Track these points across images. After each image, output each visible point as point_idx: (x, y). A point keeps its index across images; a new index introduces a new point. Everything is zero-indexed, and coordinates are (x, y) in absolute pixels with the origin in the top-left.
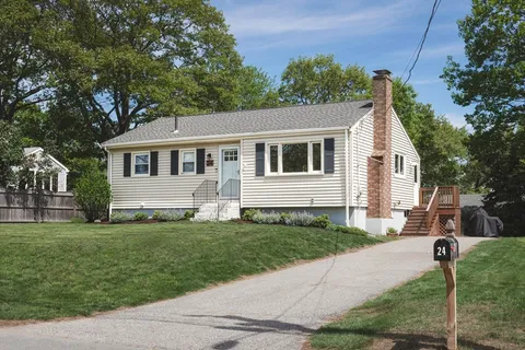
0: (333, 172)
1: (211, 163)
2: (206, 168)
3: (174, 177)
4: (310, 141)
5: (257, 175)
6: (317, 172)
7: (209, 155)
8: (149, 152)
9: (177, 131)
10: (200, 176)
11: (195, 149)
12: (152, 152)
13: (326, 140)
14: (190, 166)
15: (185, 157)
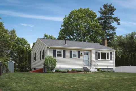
0: (112, 60)
1: (82, 55)
2: (80, 57)
3: (71, 59)
4: (107, 52)
5: (96, 60)
6: (108, 60)
7: (82, 53)
8: (62, 50)
9: (66, 45)
10: (79, 59)
11: (77, 51)
12: (63, 50)
13: (110, 53)
14: (75, 56)
15: (74, 53)
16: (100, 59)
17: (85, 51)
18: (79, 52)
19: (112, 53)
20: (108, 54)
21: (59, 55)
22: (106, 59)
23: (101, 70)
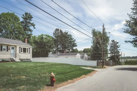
3: (1, 52)
5: (19, 53)
10: (7, 52)
14: (4, 49)
15: (4, 47)
16: (22, 53)
17: (12, 47)
18: (7, 47)
20: (27, 49)
22: (26, 52)
23: (22, 60)
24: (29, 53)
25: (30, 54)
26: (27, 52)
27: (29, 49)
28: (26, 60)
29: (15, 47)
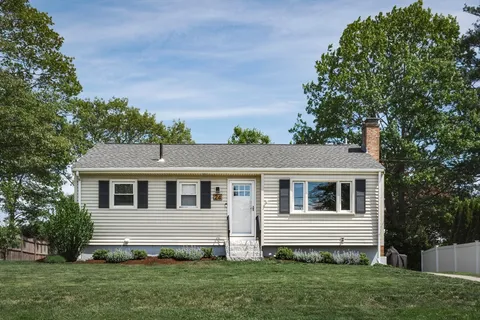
0: (364, 212)
1: (219, 197)
2: (213, 202)
3: (171, 211)
4: (338, 181)
5: (281, 212)
6: (345, 212)
7: (218, 189)
8: (136, 181)
9: (162, 160)
10: (205, 211)
11: (199, 181)
12: (139, 182)
13: (357, 181)
15: (183, 189)
16: (306, 210)
18: (205, 187)
19: (364, 181)
20: (346, 188)
21: (123, 199)
22: (334, 208)
23: (280, 255)
24: (361, 210)
25: (368, 215)
26: (346, 206)
27: (361, 185)
28: (298, 254)
29: (253, 183)
